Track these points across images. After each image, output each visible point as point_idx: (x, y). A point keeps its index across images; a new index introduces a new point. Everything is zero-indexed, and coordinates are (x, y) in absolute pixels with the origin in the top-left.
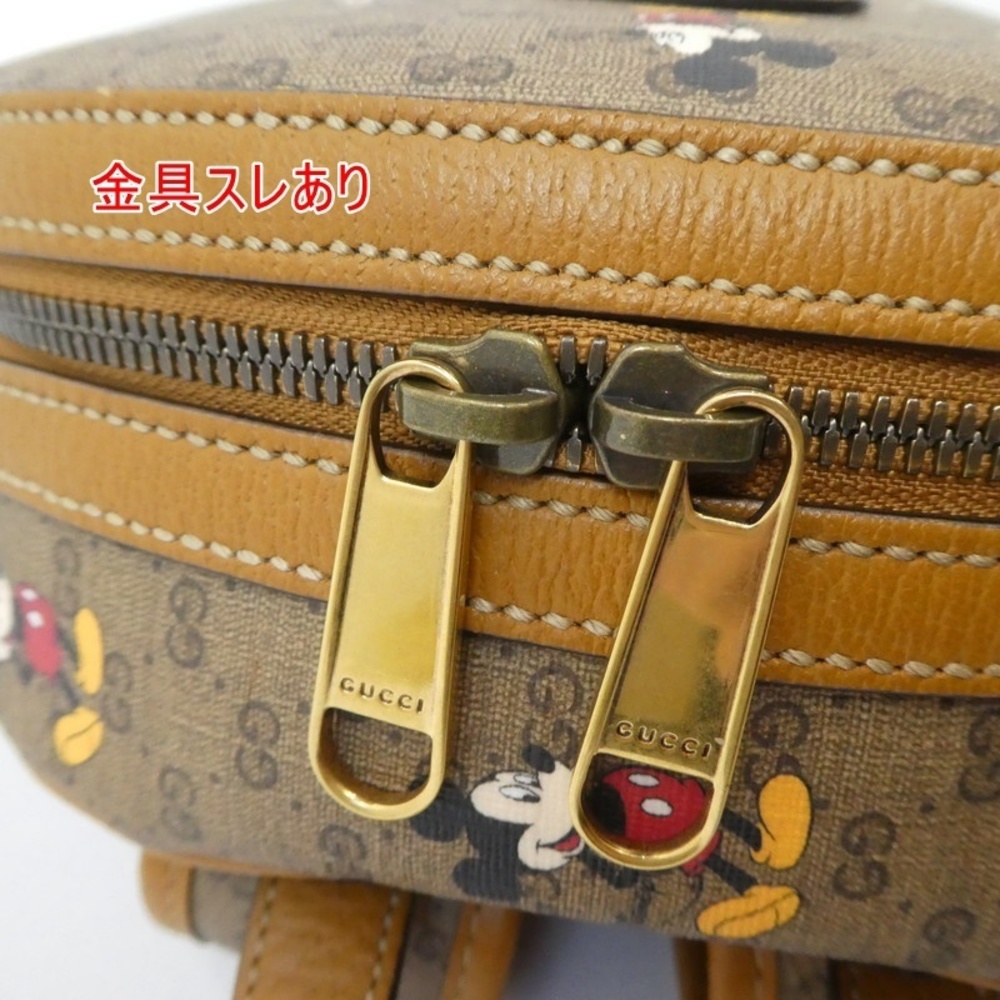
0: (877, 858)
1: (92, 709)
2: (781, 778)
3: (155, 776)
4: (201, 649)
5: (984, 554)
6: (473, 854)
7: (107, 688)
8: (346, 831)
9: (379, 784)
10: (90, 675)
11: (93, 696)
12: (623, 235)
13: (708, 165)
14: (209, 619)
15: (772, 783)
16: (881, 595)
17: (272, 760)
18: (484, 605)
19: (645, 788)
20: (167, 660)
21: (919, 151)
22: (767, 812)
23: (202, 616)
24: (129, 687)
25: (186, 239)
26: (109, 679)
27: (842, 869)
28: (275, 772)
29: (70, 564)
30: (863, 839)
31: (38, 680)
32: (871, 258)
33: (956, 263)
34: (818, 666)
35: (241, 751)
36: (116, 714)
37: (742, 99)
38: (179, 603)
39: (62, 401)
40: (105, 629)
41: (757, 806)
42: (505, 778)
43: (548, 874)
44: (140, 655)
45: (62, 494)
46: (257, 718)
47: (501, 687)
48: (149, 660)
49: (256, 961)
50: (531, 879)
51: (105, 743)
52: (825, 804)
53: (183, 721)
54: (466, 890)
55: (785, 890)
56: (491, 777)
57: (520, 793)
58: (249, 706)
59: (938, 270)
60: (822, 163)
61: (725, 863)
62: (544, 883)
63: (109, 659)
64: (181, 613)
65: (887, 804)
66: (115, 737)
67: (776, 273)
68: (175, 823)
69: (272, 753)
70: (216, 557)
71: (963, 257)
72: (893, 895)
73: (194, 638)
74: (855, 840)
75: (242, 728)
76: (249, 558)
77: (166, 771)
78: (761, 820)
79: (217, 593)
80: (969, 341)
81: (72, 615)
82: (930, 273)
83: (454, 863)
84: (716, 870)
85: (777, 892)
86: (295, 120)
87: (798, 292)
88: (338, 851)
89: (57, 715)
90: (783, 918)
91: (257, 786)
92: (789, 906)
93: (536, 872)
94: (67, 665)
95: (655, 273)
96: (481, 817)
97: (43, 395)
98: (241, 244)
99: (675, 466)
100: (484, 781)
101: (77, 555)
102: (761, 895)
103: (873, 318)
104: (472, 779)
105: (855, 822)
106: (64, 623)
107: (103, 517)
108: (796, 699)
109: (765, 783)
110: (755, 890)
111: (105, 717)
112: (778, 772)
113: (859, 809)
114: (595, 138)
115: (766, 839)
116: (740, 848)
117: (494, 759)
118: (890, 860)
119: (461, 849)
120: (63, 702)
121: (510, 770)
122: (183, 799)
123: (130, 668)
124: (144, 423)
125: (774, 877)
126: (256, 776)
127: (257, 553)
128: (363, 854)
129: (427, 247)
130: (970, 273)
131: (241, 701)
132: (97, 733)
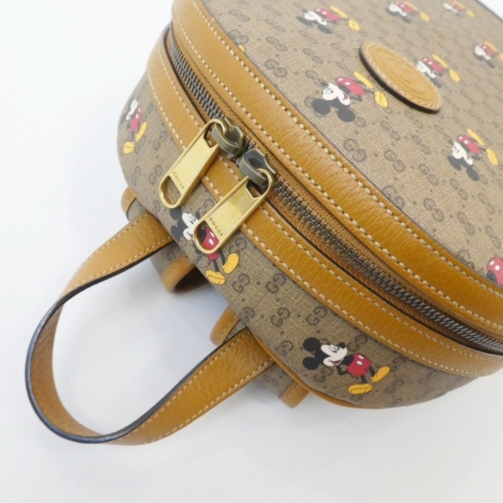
0: (243, 285)
1: (134, 144)
2: (235, 254)
3: (135, 167)
4: (159, 147)
5: (294, 239)
6: (176, 226)
7: (139, 142)
8: (159, 203)
9: (170, 199)
10: (138, 137)
11: (136, 142)
12: (272, 126)
13: (296, 125)
14: (164, 143)
15: (233, 254)
16: (271, 232)
17: (156, 179)
18: (207, 178)
19: (211, 236)
20: (152, 145)
21: (334, 152)
22: (229, 259)
23: (164, 141)
24: (143, 145)
25: (205, 64)
26: (141, 140)
27: (236, 282)
28: (155, 182)
29: (150, 110)
30: (243, 279)
31: (129, 130)
32: (311, 166)
33: (324, 179)
34: (253, 236)
35: (152, 174)
36: (137, 149)
37: (318, 116)
38: (161, 135)
39: (170, 75)
40: (147, 129)
41: (228, 256)
42: (190, 215)
43: (186, 240)
44: (149, 140)
45: (157, 95)
46: (159, 169)
47: (201, 197)
48: (149, 142)
49: (132, 225)
50: (183, 238)
51: (132, 153)
52: (240, 266)
53: (147, 159)
54: (172, 233)
55: (224, 278)
56: (188, 213)
57: (191, 220)
58: (159, 166)
59: (320, 178)
60: (317, 141)
61: (216, 263)
62: (184, 241)
63: (143, 136)
64: (161, 137)
65: (251, 276)
66: (134, 153)
67: (292, 155)
68: (133, 179)
69: (157, 178)
70: (172, 131)
71: (327, 179)
72: (242, 296)
73: (159, 144)
74: (241, 278)
75: (155, 169)
76: (177, 136)
77: (138, 167)
78: (227, 259)
79: (169, 139)
80: (316, 196)
81: (144, 121)
82: (319, 177)
83: (172, 225)
84: (214, 263)
85: (222, 277)
86: (236, 57)
87: (294, 162)
88: (155, 207)
89: (128, 140)
90: (220, 284)
91: (150, 183)
92: (223, 282)
93: (184, 238)
94: (136, 131)
95: (273, 138)
96: (182, 219)
97: (167, 70)
98: (212, 73)
99: (247, 177)
100: (187, 212)
101: (152, 110)
102: (219, 275)
103: (302, 177)
104: (185, 211)
105: (243, 274)
106: (141, 122)
107: (160, 106)
108: (247, 241)
109: (232, 253)
110: (218, 273)
111: (135, 148)
112: (235, 253)
113: (245, 272)
114: (282, 103)
115: (226, 264)
116: (220, 262)
117: (191, 210)
118: (245, 288)
119: (175, 223)
120: (130, 139)
121: (192, 214)
122: (137, 175)
123: (145, 141)
124: (179, 93)
125: (223, 274)
126: (152, 180)
127: (179, 136)
128: (159, 211)
129: (240, 102)
130: (326, 183)
131: (158, 164)
132: (132, 149)
